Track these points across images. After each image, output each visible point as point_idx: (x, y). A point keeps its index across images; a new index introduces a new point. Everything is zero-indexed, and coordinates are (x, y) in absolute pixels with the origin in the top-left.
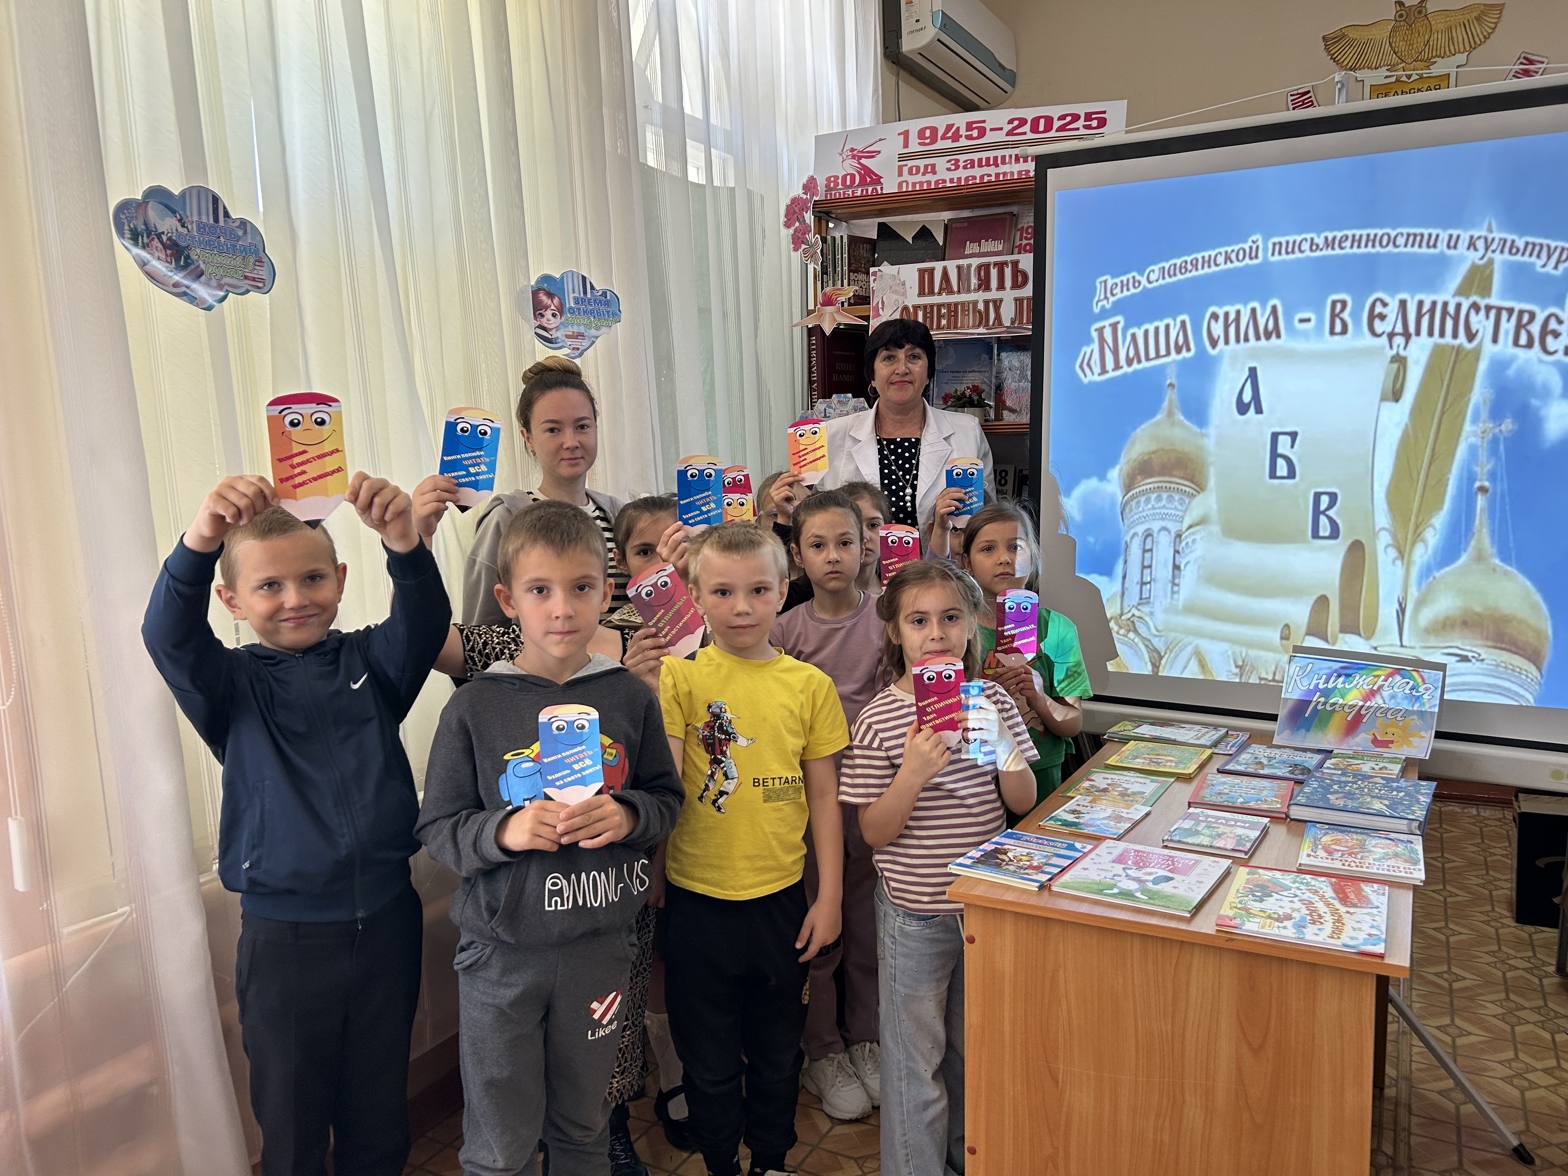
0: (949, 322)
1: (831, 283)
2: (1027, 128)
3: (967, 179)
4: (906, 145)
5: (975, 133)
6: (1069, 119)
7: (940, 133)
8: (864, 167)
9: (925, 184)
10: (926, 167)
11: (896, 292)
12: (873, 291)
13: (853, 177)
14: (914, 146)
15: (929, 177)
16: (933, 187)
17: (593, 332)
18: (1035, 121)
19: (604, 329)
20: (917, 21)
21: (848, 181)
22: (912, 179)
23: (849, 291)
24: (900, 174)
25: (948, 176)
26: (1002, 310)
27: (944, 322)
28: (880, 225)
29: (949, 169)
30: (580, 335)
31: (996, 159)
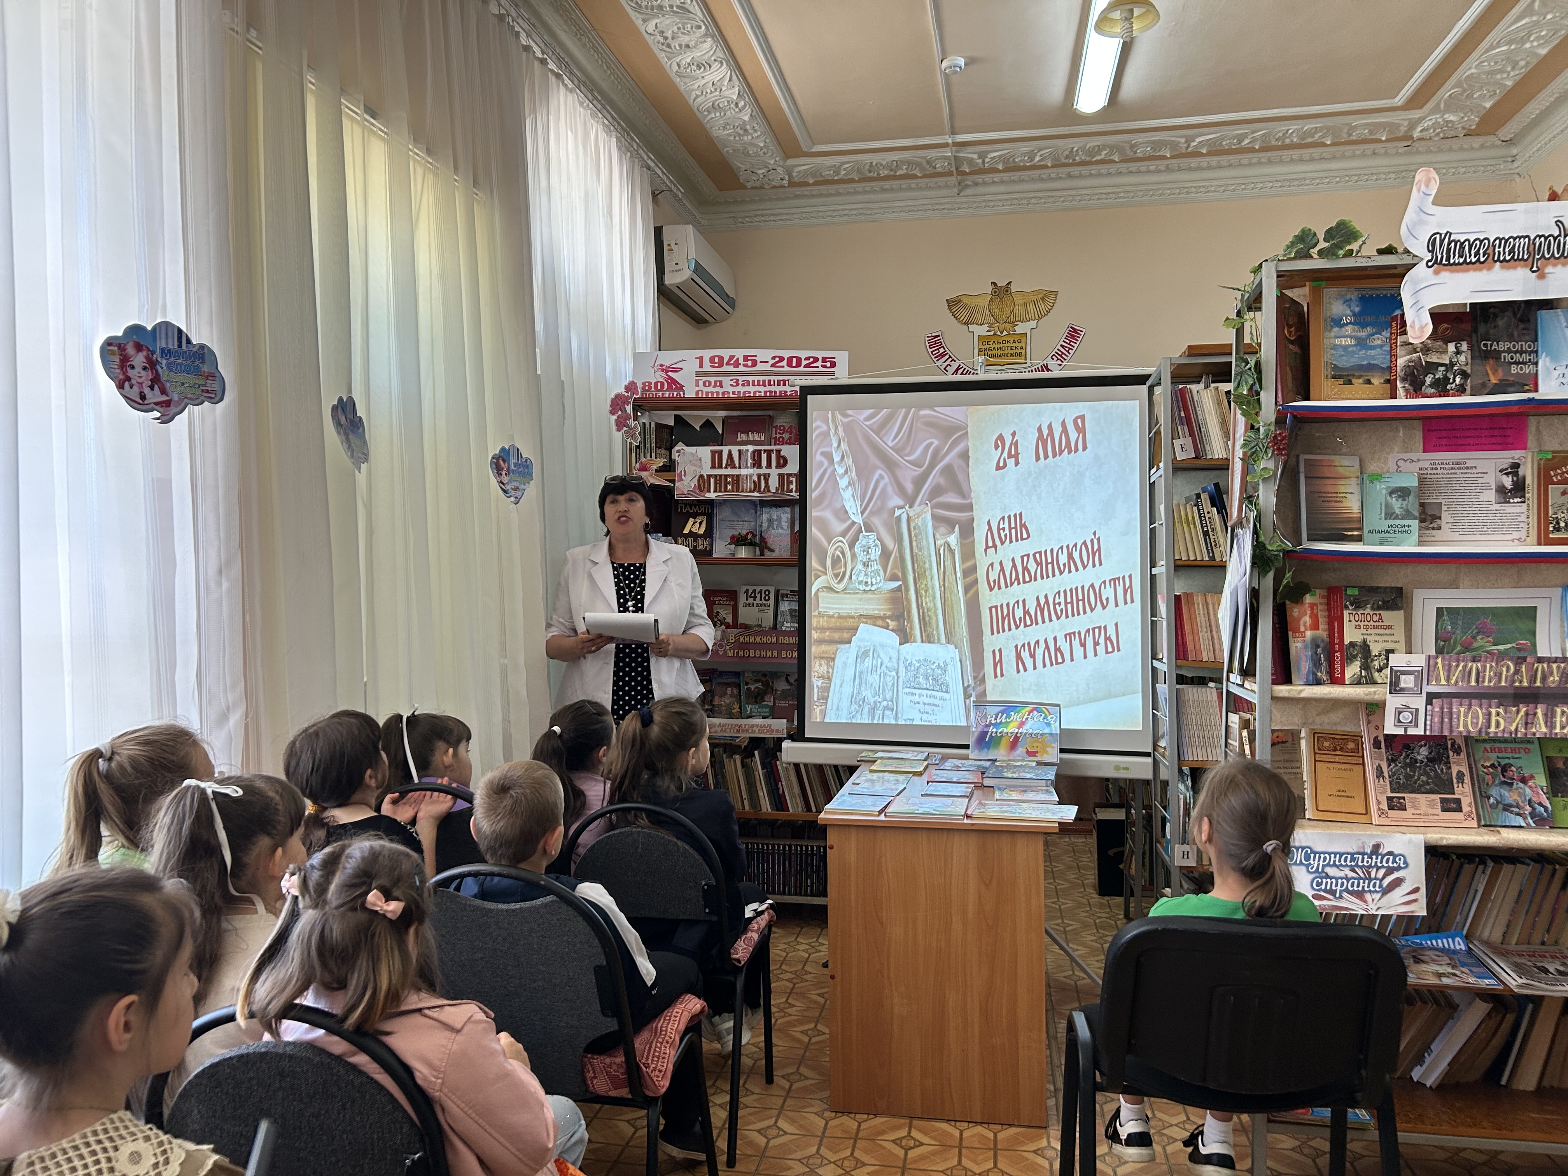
0: (733, 487)
1: (642, 455)
2: (784, 363)
3: (744, 392)
4: (701, 366)
5: (750, 363)
6: (811, 360)
7: (725, 361)
8: (671, 378)
9: (715, 394)
10: (716, 382)
11: (695, 465)
12: (677, 463)
13: (662, 384)
14: (707, 367)
15: (718, 389)
16: (720, 396)
17: (524, 486)
18: (790, 359)
20: (677, 264)
21: (658, 386)
22: (705, 390)
23: (660, 462)
24: (697, 385)
25: (731, 390)
26: (769, 481)
27: (729, 487)
28: (677, 416)
29: (732, 385)
31: (764, 381)
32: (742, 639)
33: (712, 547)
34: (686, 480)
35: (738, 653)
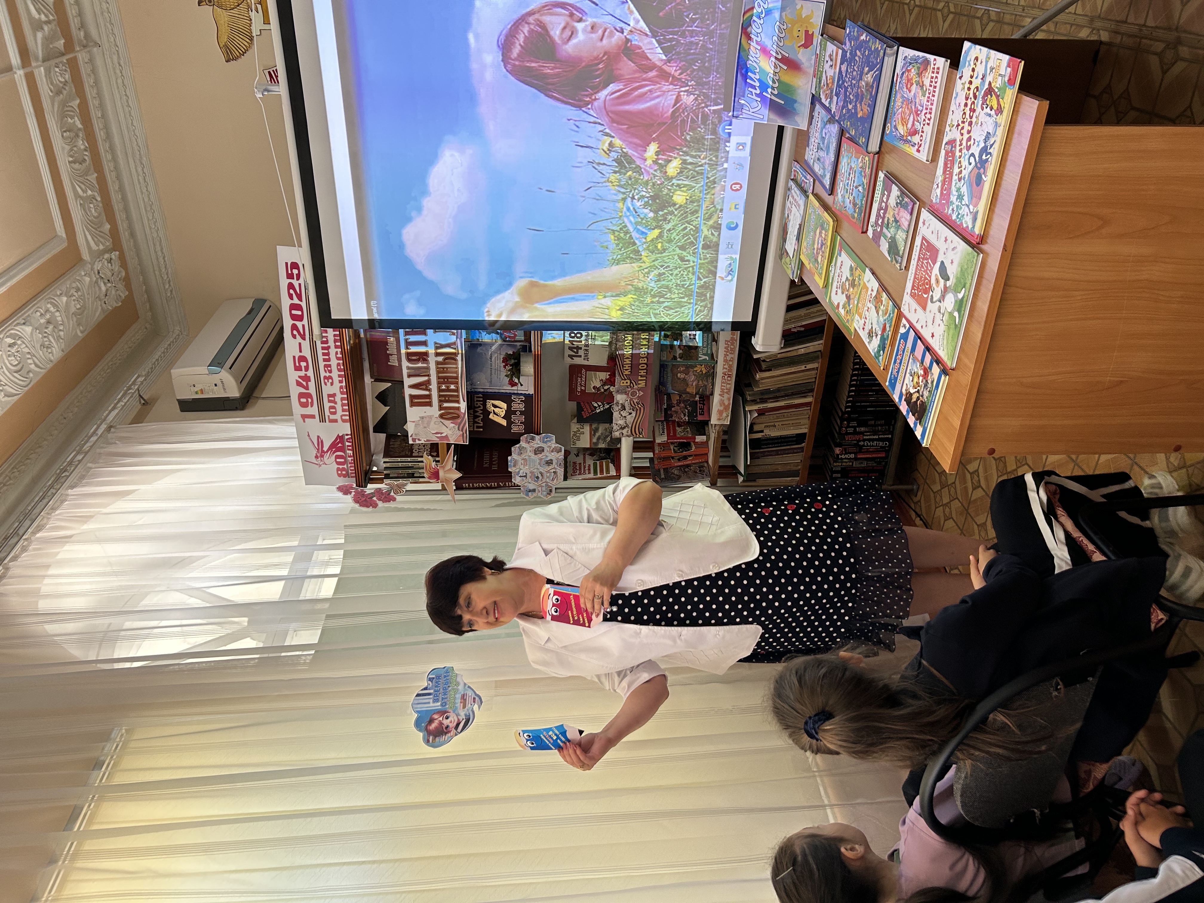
0: (452, 383)
1: (420, 471)
2: (299, 324)
3: (339, 370)
4: (313, 417)
5: (303, 364)
6: (292, 291)
7: (304, 391)
8: (330, 448)
9: (344, 402)
10: (330, 401)
11: (429, 424)
12: (428, 441)
13: (337, 457)
14: (313, 410)
15: (338, 398)
16: (346, 396)
17: (461, 687)
18: (294, 317)
19: (459, 679)
20: (216, 385)
21: (341, 461)
22: (340, 412)
23: (428, 460)
24: (336, 421)
25: (337, 385)
26: (443, 343)
27: (452, 387)
28: (375, 431)
29: (332, 384)
30: (463, 698)
31: (323, 348)
32: (627, 372)
33: (521, 394)
34: (446, 432)
35: (641, 376)
